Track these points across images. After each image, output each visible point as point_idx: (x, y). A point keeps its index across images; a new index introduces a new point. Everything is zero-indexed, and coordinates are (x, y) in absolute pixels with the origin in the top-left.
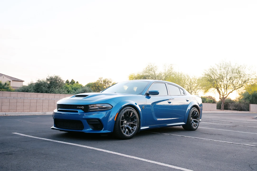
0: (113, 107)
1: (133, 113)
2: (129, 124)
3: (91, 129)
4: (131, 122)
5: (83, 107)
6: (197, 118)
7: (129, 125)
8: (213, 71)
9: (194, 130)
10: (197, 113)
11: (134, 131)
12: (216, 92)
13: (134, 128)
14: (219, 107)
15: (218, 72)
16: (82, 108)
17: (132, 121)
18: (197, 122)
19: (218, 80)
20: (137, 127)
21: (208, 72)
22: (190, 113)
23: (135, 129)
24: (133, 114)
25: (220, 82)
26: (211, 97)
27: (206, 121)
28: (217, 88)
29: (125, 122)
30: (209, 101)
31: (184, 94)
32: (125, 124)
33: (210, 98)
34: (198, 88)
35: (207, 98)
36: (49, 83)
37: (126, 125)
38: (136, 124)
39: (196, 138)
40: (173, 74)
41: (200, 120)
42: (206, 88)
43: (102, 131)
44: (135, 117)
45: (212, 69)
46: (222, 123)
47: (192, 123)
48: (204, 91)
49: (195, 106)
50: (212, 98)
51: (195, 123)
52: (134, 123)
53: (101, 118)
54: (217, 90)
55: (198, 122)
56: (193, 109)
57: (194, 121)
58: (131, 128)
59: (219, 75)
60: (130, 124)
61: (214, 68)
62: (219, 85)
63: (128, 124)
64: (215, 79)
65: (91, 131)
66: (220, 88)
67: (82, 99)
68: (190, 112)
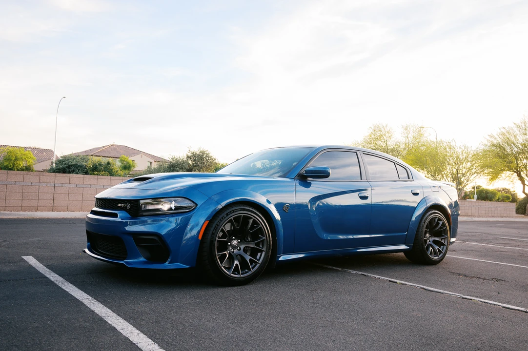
0: (196, 205)
1: (254, 220)
2: (245, 247)
3: (142, 259)
4: (250, 242)
5: (129, 206)
6: (443, 236)
7: (245, 250)
8: (508, 139)
9: (434, 263)
10: (441, 223)
11: (258, 265)
12: (515, 181)
13: (258, 257)
14: (522, 209)
15: (520, 140)
16: (126, 207)
17: (253, 240)
18: (443, 245)
19: (521, 157)
20: (265, 255)
21: (499, 140)
22: (422, 223)
23: (259, 260)
24: (255, 222)
25: (525, 160)
26: (507, 190)
27: (480, 241)
28: (518, 171)
29: (235, 242)
30: (504, 197)
31: (409, 178)
32: (234, 247)
33: (505, 192)
34: (474, 171)
35: (499, 191)
36: (190, 162)
37: (236, 250)
38: (263, 246)
39: (426, 288)
40: (422, 145)
41: (453, 240)
42: (493, 173)
43: (167, 263)
44: (261, 231)
45: (506, 134)
46: (518, 246)
47: (428, 249)
48: (489, 177)
49: (438, 207)
50: (510, 192)
51: (437, 248)
52: (257, 244)
53: (163, 232)
54: (518, 176)
55: (446, 244)
56: (431, 214)
57: (434, 242)
58: (248, 258)
59: (522, 146)
60: (247, 247)
61: (511, 131)
62: (521, 165)
63: (242, 247)
64: (513, 153)
65: (144, 263)
66: (525, 171)
67: (135, 186)
68: (423, 221)
